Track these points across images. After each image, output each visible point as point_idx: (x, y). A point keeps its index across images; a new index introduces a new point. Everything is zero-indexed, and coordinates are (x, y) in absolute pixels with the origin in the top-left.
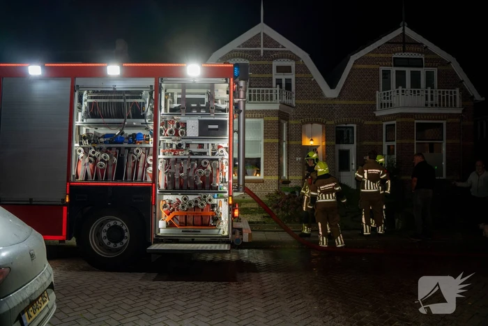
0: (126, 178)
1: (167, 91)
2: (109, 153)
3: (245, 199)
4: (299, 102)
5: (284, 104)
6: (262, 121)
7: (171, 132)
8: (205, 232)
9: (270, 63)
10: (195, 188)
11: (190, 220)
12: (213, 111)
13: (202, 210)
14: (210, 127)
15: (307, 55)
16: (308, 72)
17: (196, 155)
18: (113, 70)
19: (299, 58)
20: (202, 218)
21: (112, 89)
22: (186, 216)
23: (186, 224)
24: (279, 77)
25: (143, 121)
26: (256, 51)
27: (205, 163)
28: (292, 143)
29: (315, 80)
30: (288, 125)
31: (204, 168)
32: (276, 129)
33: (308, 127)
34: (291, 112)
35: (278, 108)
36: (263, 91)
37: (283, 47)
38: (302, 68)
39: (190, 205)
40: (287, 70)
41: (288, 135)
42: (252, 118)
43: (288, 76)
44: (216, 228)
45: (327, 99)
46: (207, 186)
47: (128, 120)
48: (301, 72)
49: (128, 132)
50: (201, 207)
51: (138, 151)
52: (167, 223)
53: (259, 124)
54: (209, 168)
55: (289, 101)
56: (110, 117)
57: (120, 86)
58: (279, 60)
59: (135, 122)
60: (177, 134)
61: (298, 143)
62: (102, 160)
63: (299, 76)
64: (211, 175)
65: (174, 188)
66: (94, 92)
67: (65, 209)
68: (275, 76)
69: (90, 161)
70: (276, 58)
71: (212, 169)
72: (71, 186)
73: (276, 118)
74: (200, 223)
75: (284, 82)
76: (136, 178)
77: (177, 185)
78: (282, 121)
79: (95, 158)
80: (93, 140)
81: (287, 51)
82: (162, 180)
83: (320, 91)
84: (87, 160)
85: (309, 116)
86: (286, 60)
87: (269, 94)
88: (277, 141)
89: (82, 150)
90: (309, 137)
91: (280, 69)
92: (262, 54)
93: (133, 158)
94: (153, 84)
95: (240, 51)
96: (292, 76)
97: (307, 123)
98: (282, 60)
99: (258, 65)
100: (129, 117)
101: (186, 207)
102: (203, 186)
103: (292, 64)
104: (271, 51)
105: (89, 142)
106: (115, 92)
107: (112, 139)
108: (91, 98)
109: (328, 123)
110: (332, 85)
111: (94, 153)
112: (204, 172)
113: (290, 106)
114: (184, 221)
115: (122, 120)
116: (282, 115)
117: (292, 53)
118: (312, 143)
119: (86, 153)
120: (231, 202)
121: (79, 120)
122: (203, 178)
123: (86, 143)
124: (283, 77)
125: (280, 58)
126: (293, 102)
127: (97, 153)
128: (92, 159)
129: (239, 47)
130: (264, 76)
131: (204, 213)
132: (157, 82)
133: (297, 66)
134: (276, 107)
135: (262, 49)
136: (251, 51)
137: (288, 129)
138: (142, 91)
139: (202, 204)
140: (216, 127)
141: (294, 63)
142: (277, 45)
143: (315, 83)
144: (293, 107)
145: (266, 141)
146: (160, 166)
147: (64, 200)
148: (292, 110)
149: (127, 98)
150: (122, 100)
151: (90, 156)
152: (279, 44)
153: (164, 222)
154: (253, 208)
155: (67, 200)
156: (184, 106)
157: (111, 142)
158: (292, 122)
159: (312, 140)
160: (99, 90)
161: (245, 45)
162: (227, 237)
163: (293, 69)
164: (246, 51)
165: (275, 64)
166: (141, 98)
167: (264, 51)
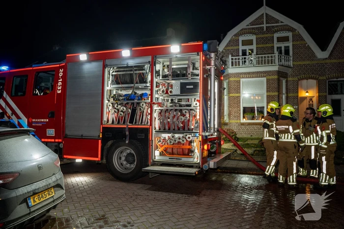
0: (136, 123)
1: (164, 64)
2: (126, 107)
3: (253, 137)
4: (295, 63)
5: (283, 66)
6: (264, 79)
7: (163, 91)
8: (184, 160)
9: (272, 35)
10: (179, 130)
11: (175, 151)
12: (190, 76)
13: (183, 144)
14: (188, 87)
15: (301, 26)
16: (302, 39)
17: (184, 106)
18: (126, 53)
19: (295, 30)
20: (183, 150)
21: (126, 66)
22: (172, 148)
23: (173, 154)
24: (279, 45)
25: (145, 85)
26: (260, 27)
27: (186, 112)
28: (290, 95)
29: (308, 45)
30: (287, 82)
31: (184, 115)
32: (276, 85)
33: (304, 82)
34: (289, 71)
35: (277, 69)
36: (265, 57)
37: (282, 22)
38: (297, 37)
39: (175, 141)
40: (286, 39)
41: (287, 89)
42: (257, 77)
43: (286, 44)
44: (192, 158)
45: (319, 59)
46: (186, 128)
47: (136, 85)
48: (297, 40)
49: (139, 92)
50: (182, 142)
51: (143, 105)
52: (160, 153)
53: (262, 82)
54: (187, 115)
55: (286, 63)
56: (127, 83)
57: (131, 63)
58: (279, 33)
59: (141, 86)
60: (167, 93)
61: (296, 95)
62: (122, 111)
63: (295, 43)
64: (189, 120)
65: (165, 129)
66: (118, 68)
67: (100, 141)
68: (276, 45)
69: (115, 111)
70: (277, 31)
71: (189, 117)
72: (103, 128)
73: (276, 77)
74: (181, 153)
75: (283, 49)
76: (142, 122)
77: (167, 128)
78: (281, 79)
79: (118, 110)
80: (116, 98)
81: (285, 25)
82: (157, 124)
83: (313, 54)
84: (113, 111)
85: (304, 74)
86: (284, 32)
87: (270, 58)
88: (276, 94)
89: (111, 105)
90: (305, 90)
91: (280, 40)
92: (265, 30)
93: (140, 109)
94: (151, 60)
95: (249, 29)
96: (290, 44)
97: (303, 79)
98: (282, 32)
99: (263, 38)
100: (137, 83)
101: (173, 142)
102: (184, 128)
103: (290, 34)
104: (273, 27)
105: (114, 100)
106: (127, 67)
107: (128, 98)
108: (116, 72)
109: (321, 78)
110: (323, 48)
111: (117, 106)
112: (183, 118)
113: (289, 67)
114: (171, 151)
115: (132, 85)
116: (281, 74)
117: (289, 26)
118: (307, 94)
119: (113, 106)
120: (200, 139)
121: (109, 86)
122: (183, 122)
123: (112, 100)
124: (283, 45)
125: (280, 31)
126: (291, 63)
127: (119, 106)
128: (116, 111)
129: (248, 25)
130: (268, 45)
131: (184, 147)
132: (153, 59)
133: (293, 36)
134: (275, 68)
135: (265, 26)
136: (257, 28)
137: (287, 85)
138: (144, 65)
139: (183, 141)
140: (192, 87)
141: (291, 34)
142: (277, 21)
143: (309, 48)
144: (291, 68)
145: (268, 94)
146: (155, 115)
147: (99, 136)
148: (290, 70)
149: (136, 70)
150: (132, 72)
151: (115, 109)
152: (279, 21)
153: (159, 152)
154: (253, 144)
155: (101, 136)
156: (171, 74)
157: (128, 100)
158: (290, 79)
159: (307, 92)
160: (121, 66)
161: (252, 24)
162: (199, 164)
163: (291, 38)
164: (253, 28)
165: (276, 35)
166: (144, 70)
167: (266, 27)
